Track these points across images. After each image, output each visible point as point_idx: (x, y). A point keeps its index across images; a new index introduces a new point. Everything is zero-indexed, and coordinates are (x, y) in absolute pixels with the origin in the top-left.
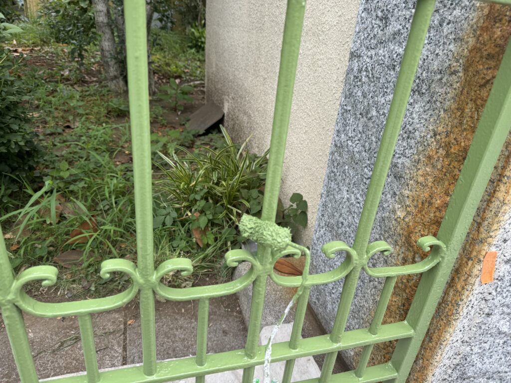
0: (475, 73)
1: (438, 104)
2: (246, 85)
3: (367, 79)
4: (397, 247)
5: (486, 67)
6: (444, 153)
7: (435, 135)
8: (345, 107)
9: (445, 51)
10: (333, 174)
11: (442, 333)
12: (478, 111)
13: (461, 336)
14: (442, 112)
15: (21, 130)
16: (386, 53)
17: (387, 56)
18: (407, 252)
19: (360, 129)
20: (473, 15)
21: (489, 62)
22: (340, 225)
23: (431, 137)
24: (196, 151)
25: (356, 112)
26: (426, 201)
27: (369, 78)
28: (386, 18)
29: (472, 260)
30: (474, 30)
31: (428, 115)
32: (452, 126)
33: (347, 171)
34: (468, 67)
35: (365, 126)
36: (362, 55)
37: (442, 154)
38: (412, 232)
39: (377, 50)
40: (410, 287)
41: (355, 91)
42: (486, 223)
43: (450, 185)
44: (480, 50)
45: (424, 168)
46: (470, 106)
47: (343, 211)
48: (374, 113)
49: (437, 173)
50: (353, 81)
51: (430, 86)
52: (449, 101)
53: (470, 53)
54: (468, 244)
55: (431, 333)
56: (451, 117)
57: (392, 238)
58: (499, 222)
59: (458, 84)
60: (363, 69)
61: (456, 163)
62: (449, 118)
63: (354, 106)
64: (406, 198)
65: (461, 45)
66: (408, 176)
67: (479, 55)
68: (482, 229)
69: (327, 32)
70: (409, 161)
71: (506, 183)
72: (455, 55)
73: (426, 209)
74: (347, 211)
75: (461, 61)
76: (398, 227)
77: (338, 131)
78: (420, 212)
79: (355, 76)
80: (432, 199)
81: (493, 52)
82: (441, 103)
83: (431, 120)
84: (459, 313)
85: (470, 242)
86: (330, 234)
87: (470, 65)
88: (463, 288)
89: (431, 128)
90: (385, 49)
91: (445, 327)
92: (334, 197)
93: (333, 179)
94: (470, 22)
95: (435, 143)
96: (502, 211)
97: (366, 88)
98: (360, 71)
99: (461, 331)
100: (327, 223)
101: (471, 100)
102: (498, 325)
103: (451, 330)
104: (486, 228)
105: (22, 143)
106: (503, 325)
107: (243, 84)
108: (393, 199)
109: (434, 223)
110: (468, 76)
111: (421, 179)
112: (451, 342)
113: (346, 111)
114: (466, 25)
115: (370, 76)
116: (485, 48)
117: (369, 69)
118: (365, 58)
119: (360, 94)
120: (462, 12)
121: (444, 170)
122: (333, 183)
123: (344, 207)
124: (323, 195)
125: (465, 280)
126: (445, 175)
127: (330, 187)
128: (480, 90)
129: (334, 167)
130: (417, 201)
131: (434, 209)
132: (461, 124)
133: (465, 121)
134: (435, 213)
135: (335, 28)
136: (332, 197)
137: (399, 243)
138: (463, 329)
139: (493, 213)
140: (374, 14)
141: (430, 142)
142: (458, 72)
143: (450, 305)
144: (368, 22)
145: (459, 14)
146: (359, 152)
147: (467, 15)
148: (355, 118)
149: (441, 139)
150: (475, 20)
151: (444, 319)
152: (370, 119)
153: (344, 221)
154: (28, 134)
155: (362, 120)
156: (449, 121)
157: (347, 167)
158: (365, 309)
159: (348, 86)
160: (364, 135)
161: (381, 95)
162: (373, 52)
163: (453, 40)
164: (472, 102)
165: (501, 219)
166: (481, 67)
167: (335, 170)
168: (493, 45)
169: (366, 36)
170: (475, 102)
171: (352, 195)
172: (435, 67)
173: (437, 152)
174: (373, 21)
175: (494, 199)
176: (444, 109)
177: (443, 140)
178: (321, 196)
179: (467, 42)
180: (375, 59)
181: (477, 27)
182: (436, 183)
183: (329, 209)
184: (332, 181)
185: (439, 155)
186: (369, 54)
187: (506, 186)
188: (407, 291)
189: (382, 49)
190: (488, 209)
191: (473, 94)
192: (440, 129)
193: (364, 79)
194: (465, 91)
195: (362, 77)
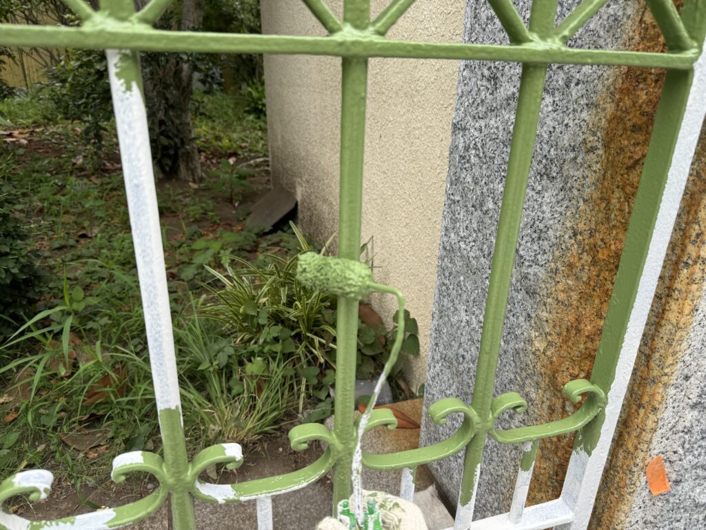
0: (619, 151)
1: (575, 192)
2: (323, 163)
3: (477, 159)
4: (540, 391)
5: (632, 142)
6: (590, 259)
7: (575, 235)
8: (452, 197)
9: (576, 121)
10: (444, 288)
11: (613, 513)
12: (628, 202)
13: (641, 514)
14: (581, 203)
15: (13, 252)
16: (499, 123)
17: (501, 128)
18: (553, 399)
19: (475, 226)
20: (608, 72)
21: (635, 136)
22: (461, 359)
23: (570, 238)
24: (261, 257)
25: (467, 203)
26: (572, 326)
27: (480, 158)
28: (495, 78)
29: (644, 407)
30: (611, 93)
31: (563, 208)
32: (596, 222)
33: (462, 283)
34: (609, 142)
35: (481, 222)
36: (468, 127)
37: (587, 261)
38: (557, 371)
39: (487, 120)
40: (563, 447)
41: (463, 176)
42: (657, 355)
43: (602, 303)
44: (622, 119)
45: (564, 281)
46: (617, 194)
47: (462, 340)
48: (491, 205)
49: (582, 287)
50: (459, 162)
51: (561, 168)
52: (588, 187)
53: (609, 124)
54: (636, 385)
55: (599, 513)
56: (593, 210)
57: (533, 379)
58: (674, 354)
59: (598, 166)
60: (471, 146)
61: (607, 273)
62: (591, 211)
63: (464, 195)
64: (545, 323)
65: (597, 112)
66: (544, 292)
67: (621, 126)
68: (652, 364)
69: (423, 92)
70: (543, 271)
71: (677, 300)
72: (590, 126)
73: (573, 339)
74: (469, 340)
75: (599, 134)
76: (539, 364)
77: (447, 229)
78: (565, 341)
79: (461, 156)
80: (579, 323)
81: (639, 123)
82: (579, 190)
83: (568, 214)
84: (634, 484)
85: (638, 382)
86: (448, 371)
87: (612, 140)
88: (636, 448)
89: (569, 224)
90: (498, 118)
91: (618, 503)
92: (449, 320)
93: (445, 294)
94: (606, 82)
95: (576, 246)
96: (677, 338)
97: (477, 171)
98: (467, 149)
99: (640, 508)
100: (444, 356)
101: (618, 187)
102: (692, 494)
103: (625, 508)
104: (657, 362)
105: (15, 271)
106: (699, 494)
107: (320, 163)
108: (528, 324)
109: (586, 358)
110: (609, 154)
111: (562, 296)
112: (628, 525)
113: (454, 202)
114: (600, 87)
115: (481, 155)
116: (628, 118)
117: (479, 145)
118: (472, 130)
119: (469, 179)
120: (594, 69)
121: (592, 283)
122: (446, 300)
123: (464, 333)
124: (435, 315)
125: (638, 437)
126: (594, 290)
127: (443, 306)
128: (627, 174)
129: (445, 277)
130: (560, 326)
131: (583, 339)
132: (608, 219)
133: (613, 216)
134: (585, 343)
135: (433, 86)
136: (446, 319)
137: (542, 386)
138: (642, 505)
139: (665, 341)
140: (479, 73)
141: (569, 245)
142: (597, 149)
143: (621, 472)
144: (472, 83)
145: (590, 71)
146: (476, 258)
147: (600, 73)
148: (467, 211)
149: (584, 240)
150: (611, 80)
151: (615, 492)
152: (486, 213)
153: (465, 354)
154: (23, 257)
155: (476, 213)
156: (592, 216)
157: (462, 278)
158: (504, 479)
159: (453, 170)
160: (480, 235)
161: (498, 180)
162: (482, 123)
163: (585, 106)
164: (620, 190)
165: (678, 349)
166: (626, 142)
167: (447, 282)
168: (638, 113)
169: (471, 101)
170: (623, 189)
171: (473, 317)
172: (565, 142)
173: (580, 259)
174: (479, 83)
175: (663, 322)
176: (584, 200)
177: (586, 241)
178: (433, 317)
179: (604, 110)
180: (485, 131)
181: (615, 88)
182: (582, 301)
183: (444, 336)
184: (444, 297)
185: (583, 261)
186: (477, 125)
187: (678, 303)
188: (559, 454)
189: (494, 119)
190: (657, 336)
191: (619, 179)
192: (581, 226)
193: (473, 160)
194: (608, 175)
195: (470, 157)
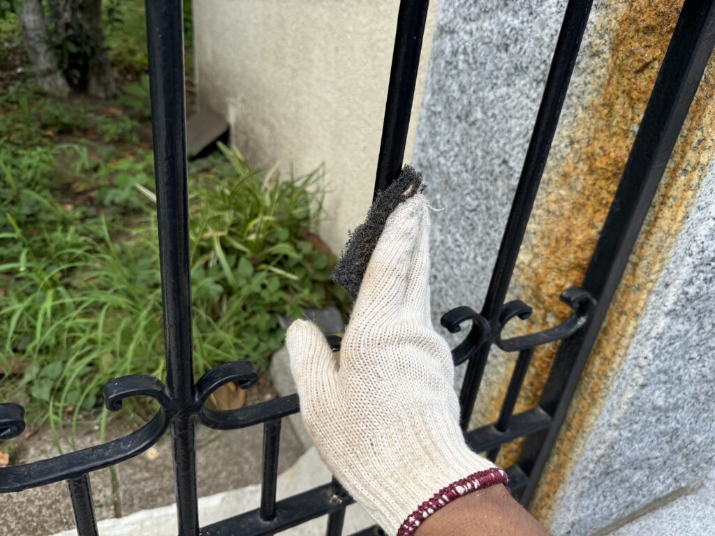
0: (628, 54)
2: (264, 80)
3: (465, 65)
5: (644, 44)
6: (586, 168)
7: (572, 143)
8: (433, 108)
11: (584, 417)
12: (633, 107)
14: (580, 111)
16: (494, 26)
17: (496, 31)
19: (458, 139)
21: (648, 38)
23: (566, 146)
25: (450, 115)
26: (562, 237)
27: (469, 64)
29: (626, 314)
32: (595, 130)
33: (439, 202)
34: (618, 45)
35: (466, 134)
36: (457, 29)
37: (582, 170)
38: (542, 282)
39: (480, 22)
41: (448, 84)
42: (644, 263)
44: (635, 20)
45: (556, 191)
46: (621, 100)
48: (479, 115)
49: (575, 196)
50: (445, 68)
52: (590, 94)
53: (620, 25)
54: (619, 294)
56: (593, 117)
58: (662, 260)
59: (603, 71)
60: (460, 50)
62: (591, 118)
63: (448, 103)
64: (532, 236)
65: (607, 13)
67: (634, 27)
68: (639, 272)
71: (671, 207)
72: (598, 28)
73: (562, 250)
75: (606, 37)
78: (553, 253)
80: (570, 234)
81: (653, 23)
82: (579, 97)
85: (622, 290)
87: (621, 42)
88: (614, 354)
89: (564, 134)
90: (493, 21)
91: (589, 408)
95: (572, 155)
96: (666, 245)
98: (455, 53)
101: (623, 92)
102: (651, 397)
103: (596, 411)
104: (645, 270)
106: (658, 397)
107: (260, 80)
109: (574, 268)
110: (617, 58)
111: (553, 207)
112: (595, 427)
113: (434, 113)
115: (471, 60)
116: (642, 18)
117: (469, 50)
118: (462, 34)
119: (455, 87)
121: (587, 193)
125: (617, 343)
126: (588, 199)
128: (635, 78)
130: (549, 238)
131: (574, 248)
132: (609, 126)
133: (614, 123)
139: (654, 249)
141: (564, 154)
142: (603, 52)
143: (595, 377)
146: (458, 173)
148: (450, 123)
149: (581, 149)
152: (473, 123)
153: (437, 274)
155: (459, 125)
156: (592, 124)
157: (438, 196)
159: (437, 77)
160: (463, 148)
161: (488, 88)
162: (473, 26)
164: (625, 95)
165: (665, 256)
166: (637, 45)
168: (653, 13)
170: (629, 94)
173: (576, 168)
175: (655, 230)
176: (583, 106)
177: (584, 150)
179: (616, 10)
180: (477, 35)
185: (578, 171)
186: (468, 28)
187: (671, 210)
189: (488, 21)
190: (648, 244)
191: (625, 84)
192: (579, 134)
193: (461, 66)
194: (614, 81)
195: (457, 63)
